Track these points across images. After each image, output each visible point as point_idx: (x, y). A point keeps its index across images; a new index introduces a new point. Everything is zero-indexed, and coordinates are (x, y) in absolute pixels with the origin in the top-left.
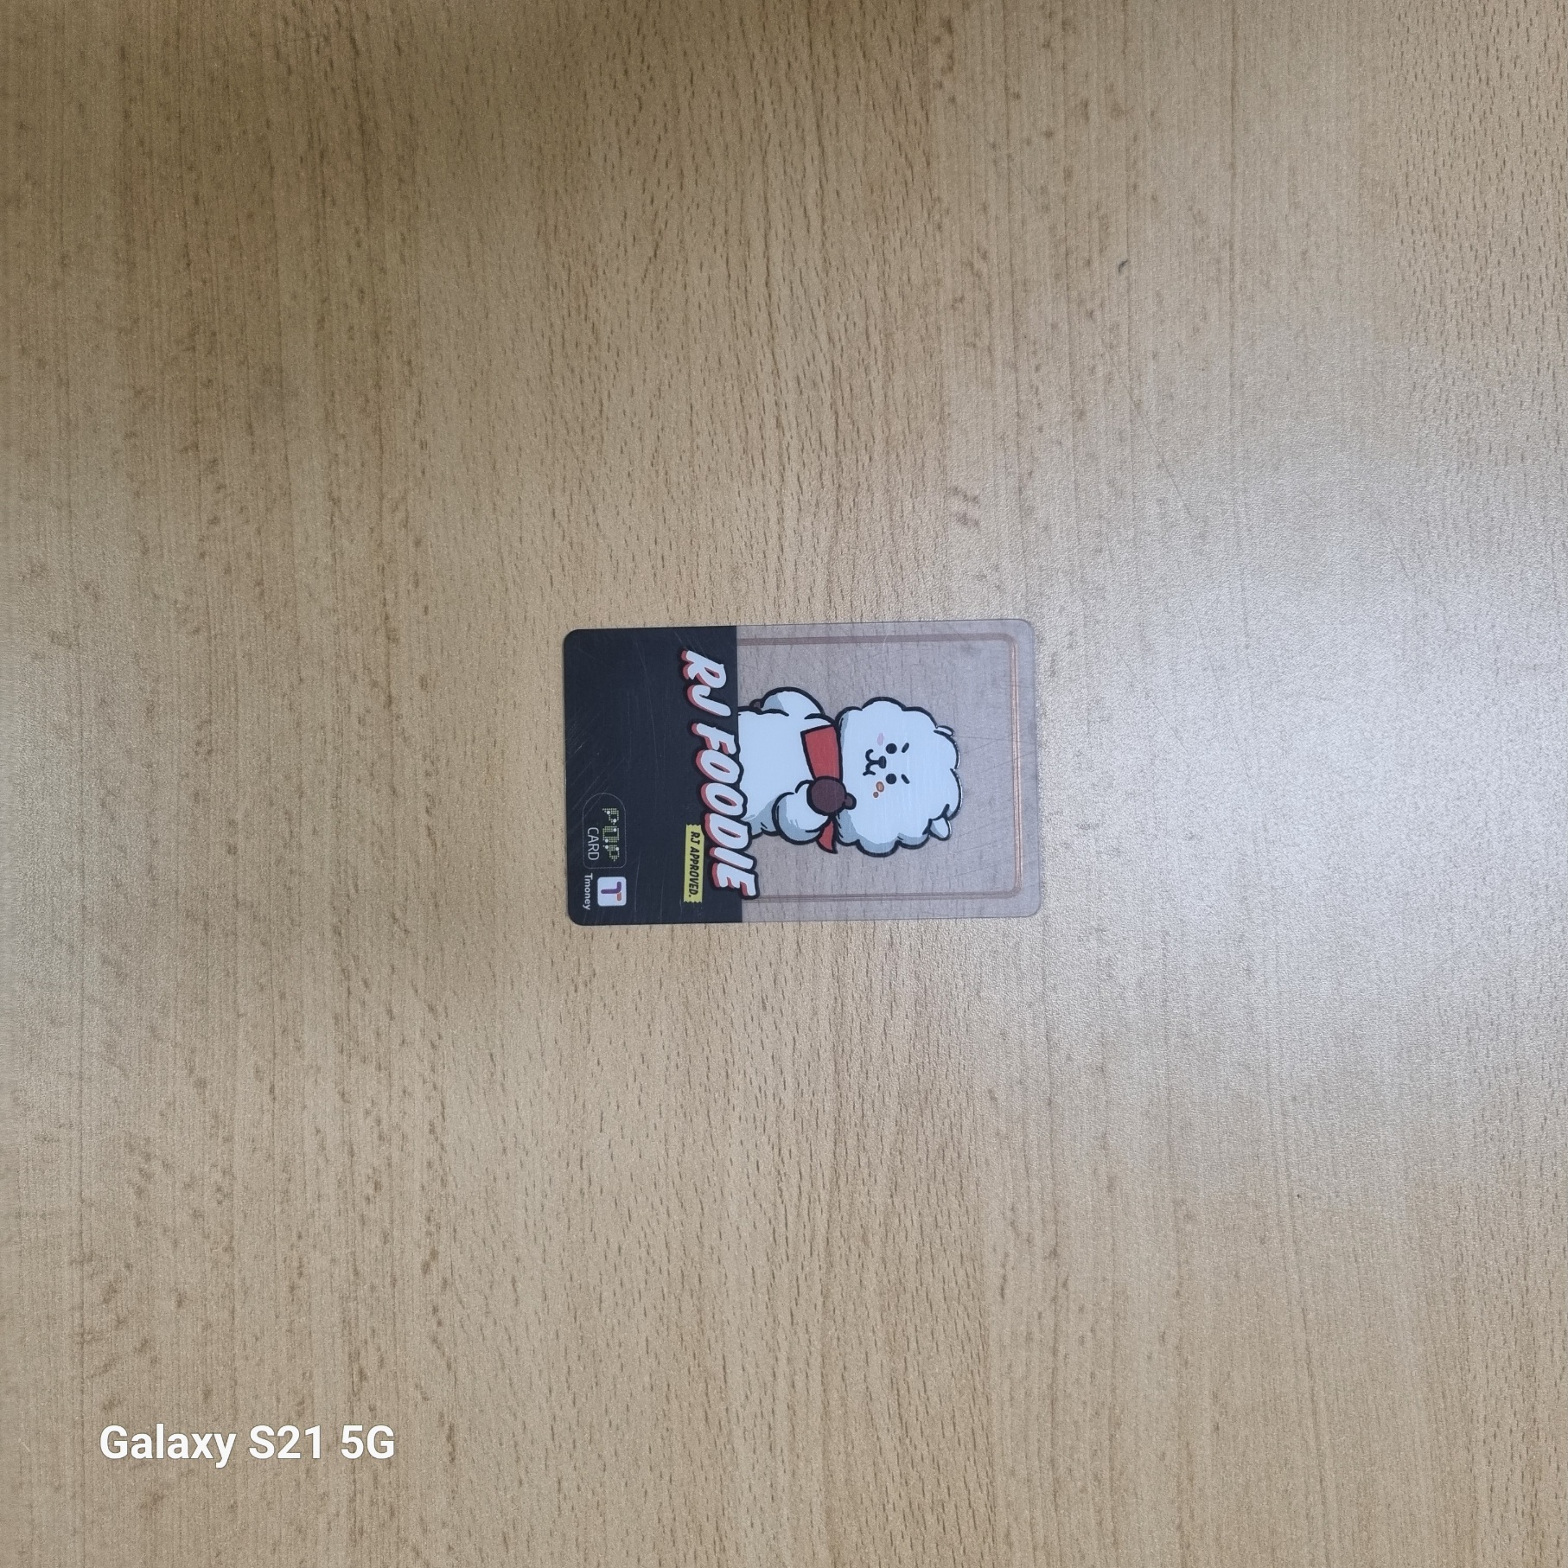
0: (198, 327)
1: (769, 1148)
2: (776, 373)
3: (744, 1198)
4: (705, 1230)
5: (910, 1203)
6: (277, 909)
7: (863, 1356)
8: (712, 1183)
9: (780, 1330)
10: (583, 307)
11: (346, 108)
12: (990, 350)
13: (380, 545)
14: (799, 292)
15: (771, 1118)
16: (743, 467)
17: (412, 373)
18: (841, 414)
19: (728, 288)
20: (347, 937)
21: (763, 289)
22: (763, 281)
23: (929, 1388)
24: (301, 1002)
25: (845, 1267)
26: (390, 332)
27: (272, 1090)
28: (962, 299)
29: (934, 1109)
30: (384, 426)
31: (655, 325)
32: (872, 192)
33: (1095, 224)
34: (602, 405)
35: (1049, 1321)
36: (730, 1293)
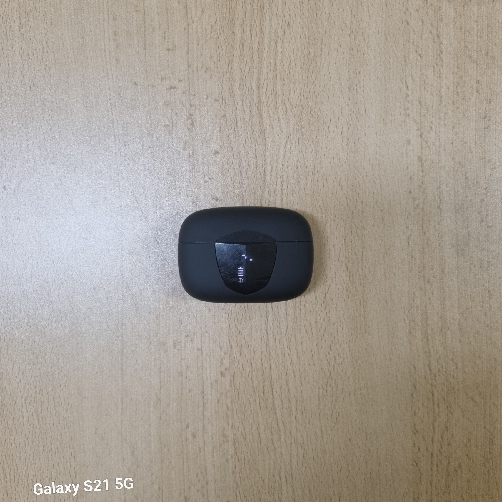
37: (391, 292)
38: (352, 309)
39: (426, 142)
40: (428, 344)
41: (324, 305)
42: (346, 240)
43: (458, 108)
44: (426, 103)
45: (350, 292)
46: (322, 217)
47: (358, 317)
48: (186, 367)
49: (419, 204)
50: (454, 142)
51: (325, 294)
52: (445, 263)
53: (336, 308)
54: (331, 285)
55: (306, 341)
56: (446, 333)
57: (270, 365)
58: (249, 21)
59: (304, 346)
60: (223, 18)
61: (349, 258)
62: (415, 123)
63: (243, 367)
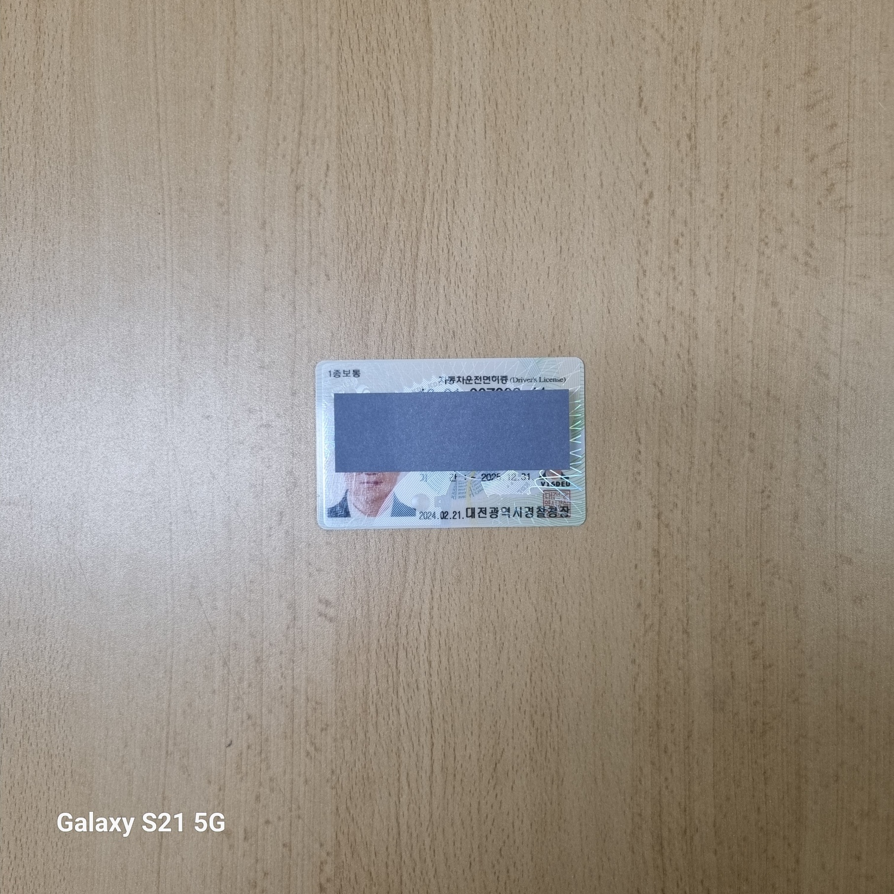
0: (760, 736)
1: (455, 253)
2: (430, 693)
3: (470, 226)
4: (493, 210)
5: (377, 220)
6: (727, 401)
7: (407, 135)
8: (488, 235)
9: (453, 152)
10: (539, 736)
11: (671, 860)
12: (308, 699)
13: (660, 606)
14: (414, 738)
15: (453, 270)
16: (451, 640)
17: (639, 704)
18: (394, 668)
19: (455, 743)
20: (689, 383)
21: (435, 741)
22: (435, 746)
23: (372, 116)
24: (716, 348)
25: (415, 186)
26: (650, 728)
27: (734, 298)
28: (322, 730)
29: (360, 271)
30: (656, 674)
31: (498, 724)
32: (370, 794)
33: (244, 769)
34: (530, 679)
35: (303, 150)
36: (480, 173)
37: (603, 765)
38: (539, 791)
39: (667, 526)
40: (662, 854)
41: (492, 783)
42: (532, 678)
43: (719, 475)
44: (668, 465)
45: (536, 762)
46: (495, 638)
47: (549, 804)
48: (263, 874)
49: (652, 624)
50: (712, 529)
51: (496, 764)
52: (693, 721)
53: (512, 788)
54: (506, 750)
55: (461, 839)
56: (692, 838)
57: (401, 876)
58: (391, 328)
59: (457, 848)
60: (351, 322)
61: (537, 706)
62: (650, 496)
63: (356, 878)
